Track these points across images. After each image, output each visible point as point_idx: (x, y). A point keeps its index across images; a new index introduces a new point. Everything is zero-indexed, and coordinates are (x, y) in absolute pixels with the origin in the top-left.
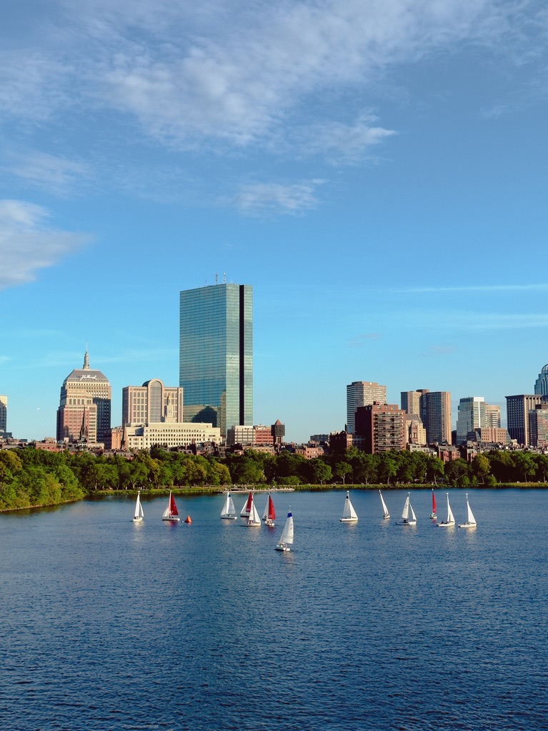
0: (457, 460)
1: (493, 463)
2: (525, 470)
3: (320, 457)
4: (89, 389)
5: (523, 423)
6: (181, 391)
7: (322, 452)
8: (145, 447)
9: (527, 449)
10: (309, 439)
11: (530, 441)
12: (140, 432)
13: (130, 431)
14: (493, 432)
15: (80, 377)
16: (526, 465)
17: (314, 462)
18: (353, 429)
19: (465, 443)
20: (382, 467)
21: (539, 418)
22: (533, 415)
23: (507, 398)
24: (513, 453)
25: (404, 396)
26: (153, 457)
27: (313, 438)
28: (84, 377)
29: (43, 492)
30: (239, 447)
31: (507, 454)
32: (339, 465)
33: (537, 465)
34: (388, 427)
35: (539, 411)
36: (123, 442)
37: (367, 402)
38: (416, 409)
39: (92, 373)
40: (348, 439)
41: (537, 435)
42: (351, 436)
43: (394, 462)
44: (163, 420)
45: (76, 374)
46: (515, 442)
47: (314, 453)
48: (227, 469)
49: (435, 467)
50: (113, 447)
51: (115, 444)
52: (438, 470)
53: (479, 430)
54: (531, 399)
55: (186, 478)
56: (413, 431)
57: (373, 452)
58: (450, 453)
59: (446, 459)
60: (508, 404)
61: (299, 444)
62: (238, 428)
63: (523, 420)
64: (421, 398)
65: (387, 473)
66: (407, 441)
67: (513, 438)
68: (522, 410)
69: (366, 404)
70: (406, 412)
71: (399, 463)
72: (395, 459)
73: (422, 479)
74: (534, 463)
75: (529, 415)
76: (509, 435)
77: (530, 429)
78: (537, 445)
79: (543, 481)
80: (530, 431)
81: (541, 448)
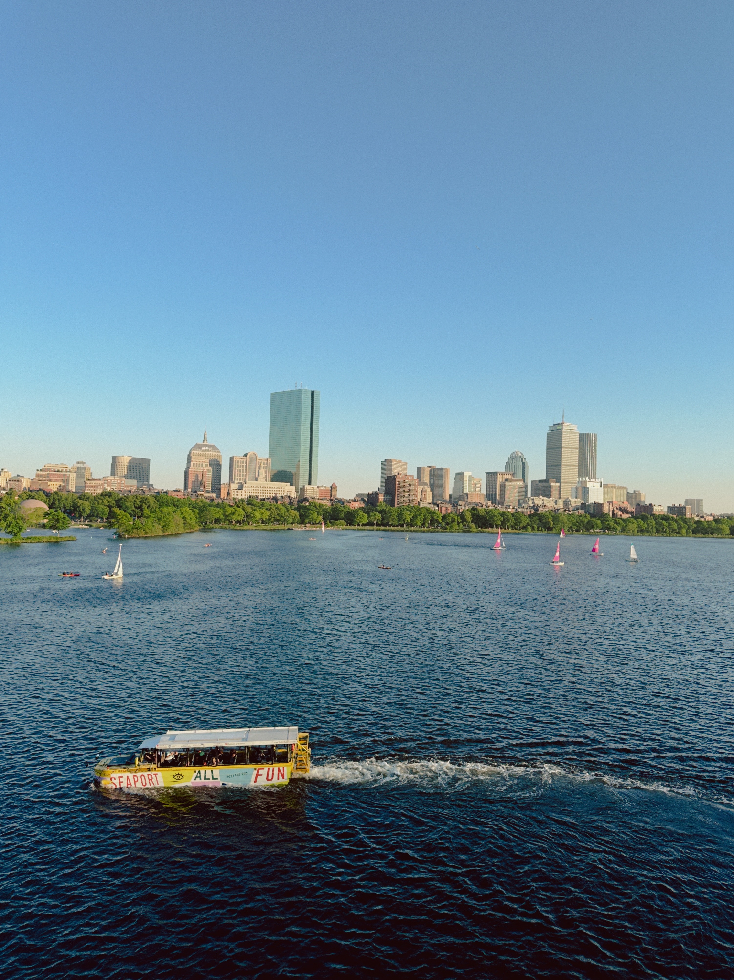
0: (451, 513)
1: (473, 515)
2: (494, 521)
3: (360, 508)
4: (206, 456)
5: (496, 491)
6: (270, 461)
7: (363, 505)
8: (244, 497)
9: (497, 507)
10: (355, 496)
11: (500, 502)
12: (241, 488)
13: (234, 486)
14: (476, 496)
15: (201, 448)
16: (495, 517)
17: (357, 511)
18: (384, 491)
19: (457, 502)
20: (400, 516)
21: (507, 487)
22: (503, 485)
23: (487, 473)
24: (488, 509)
25: (419, 470)
26: (248, 504)
27: (357, 495)
28: (203, 448)
29: (171, 524)
30: (306, 500)
31: (483, 510)
32: (371, 513)
33: (502, 518)
34: (406, 490)
35: (507, 483)
36: (228, 494)
37: (394, 473)
38: (426, 478)
39: (209, 446)
40: (380, 497)
41: (505, 498)
42: (382, 495)
43: (409, 513)
44: (256, 480)
45: (198, 446)
46: (490, 502)
47: (356, 505)
48: (298, 514)
49: (436, 518)
50: (222, 497)
51: (223, 494)
52: (437, 520)
53: (467, 494)
54: (502, 474)
55: (269, 519)
56: (424, 493)
57: (396, 506)
58: (447, 508)
59: (444, 512)
60: (487, 478)
61: (348, 499)
62: (307, 487)
63: (496, 488)
64: (431, 471)
65: (404, 520)
66: (419, 500)
67: (489, 500)
68: (496, 482)
69: (393, 474)
70: (420, 481)
71: (413, 514)
72: (410, 511)
73: (427, 525)
74: (500, 517)
75: (501, 485)
76: (486, 498)
77: (500, 494)
78: (504, 505)
79: (506, 529)
80: (500, 496)
81: (506, 507)
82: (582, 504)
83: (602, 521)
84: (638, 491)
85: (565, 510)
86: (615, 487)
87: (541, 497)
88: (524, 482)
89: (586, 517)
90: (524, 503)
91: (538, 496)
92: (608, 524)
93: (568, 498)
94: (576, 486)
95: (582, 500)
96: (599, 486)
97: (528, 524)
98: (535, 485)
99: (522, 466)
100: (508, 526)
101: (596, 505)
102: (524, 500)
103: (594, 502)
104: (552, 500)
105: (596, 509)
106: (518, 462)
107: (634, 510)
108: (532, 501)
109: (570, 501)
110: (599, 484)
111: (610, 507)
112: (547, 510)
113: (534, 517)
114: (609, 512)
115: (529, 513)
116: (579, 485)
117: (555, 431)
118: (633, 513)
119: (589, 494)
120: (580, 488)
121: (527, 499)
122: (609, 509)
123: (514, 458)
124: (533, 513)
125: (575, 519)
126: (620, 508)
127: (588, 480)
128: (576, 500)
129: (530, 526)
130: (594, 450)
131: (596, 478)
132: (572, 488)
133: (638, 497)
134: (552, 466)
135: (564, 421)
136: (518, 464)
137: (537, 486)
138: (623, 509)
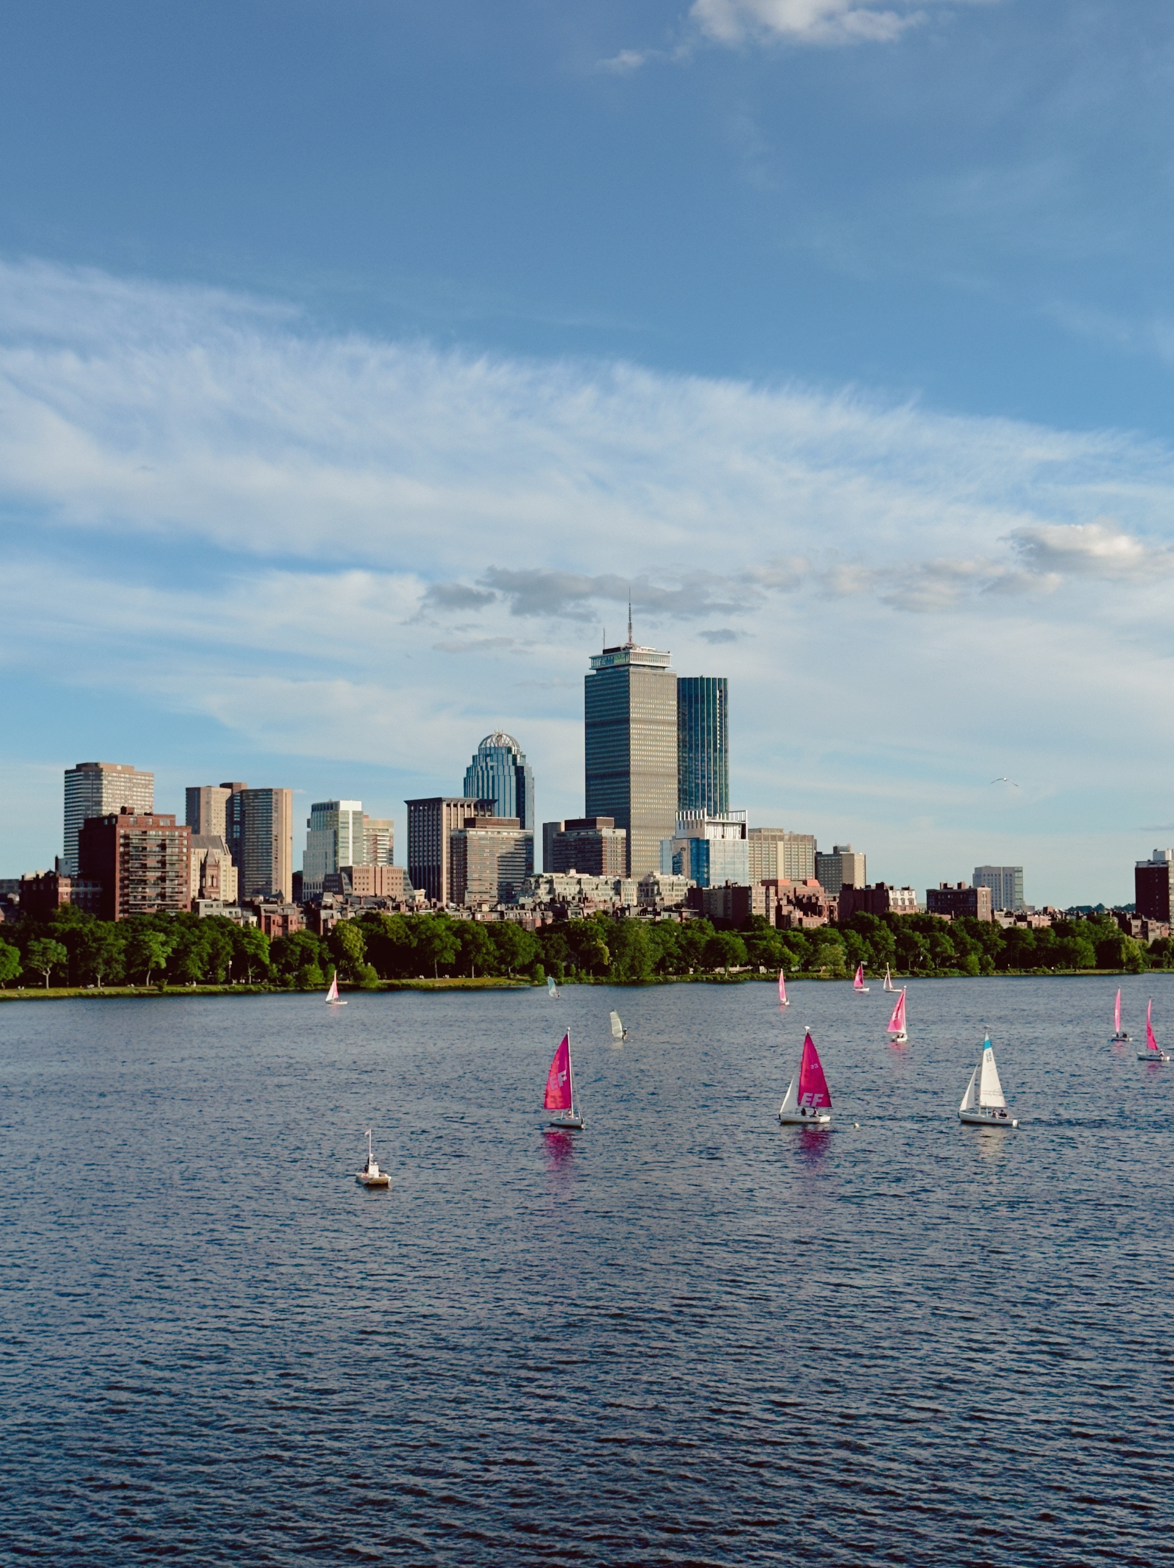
0: (299, 933)
2: (435, 953)
5: (439, 860)
9: (442, 909)
11: (451, 894)
14: (378, 875)
16: (437, 942)
18: (73, 870)
19: (318, 897)
20: (135, 949)
21: (470, 847)
22: (458, 839)
23: (409, 803)
24: (414, 917)
25: (193, 796)
31: (400, 919)
32: (36, 946)
33: (459, 942)
34: (151, 862)
35: (471, 833)
37: (110, 807)
38: (216, 824)
40: (61, 890)
41: (466, 880)
42: (68, 881)
43: (162, 937)
46: (420, 895)
49: (251, 950)
52: (256, 955)
53: (348, 871)
54: (455, 806)
56: (209, 872)
57: (119, 916)
58: (285, 918)
59: (276, 931)
60: (410, 817)
63: (439, 850)
64: (230, 802)
65: (145, 962)
66: (194, 893)
67: (417, 887)
68: (438, 830)
69: (106, 811)
70: (196, 831)
71: (175, 941)
72: (164, 931)
73: (222, 974)
74: (453, 938)
75: (452, 839)
76: (409, 881)
77: (452, 868)
78: (463, 902)
79: (469, 976)
80: (452, 873)
81: (469, 908)
82: (691, 890)
83: (747, 940)
84: (846, 849)
85: (644, 912)
86: (781, 838)
87: (573, 872)
88: (523, 827)
89: (702, 929)
90: (525, 892)
91: (564, 870)
92: (765, 949)
93: (651, 875)
94: (674, 838)
95: (692, 878)
96: (739, 835)
97: (537, 955)
98: (555, 836)
99: (514, 779)
100: (476, 966)
101: (730, 891)
102: (523, 883)
103: (724, 884)
104: (606, 883)
105: (730, 905)
106: (501, 768)
107: (835, 904)
108: (547, 886)
109: (657, 883)
110: (738, 829)
111: (767, 897)
112: (590, 911)
113: (555, 936)
114: (768, 911)
115: (539, 924)
116: (682, 833)
117: (610, 670)
118: (831, 912)
119: (711, 859)
120: (685, 844)
121: (532, 880)
122: (767, 905)
123: (490, 755)
124: (549, 921)
125: (671, 936)
126: (797, 898)
127: (706, 817)
128: (674, 878)
129: (541, 962)
130: (721, 728)
131: (727, 812)
132: (662, 842)
133: (845, 864)
134: (603, 776)
135: (633, 642)
136: (501, 773)
137: (560, 841)
138: (805, 900)
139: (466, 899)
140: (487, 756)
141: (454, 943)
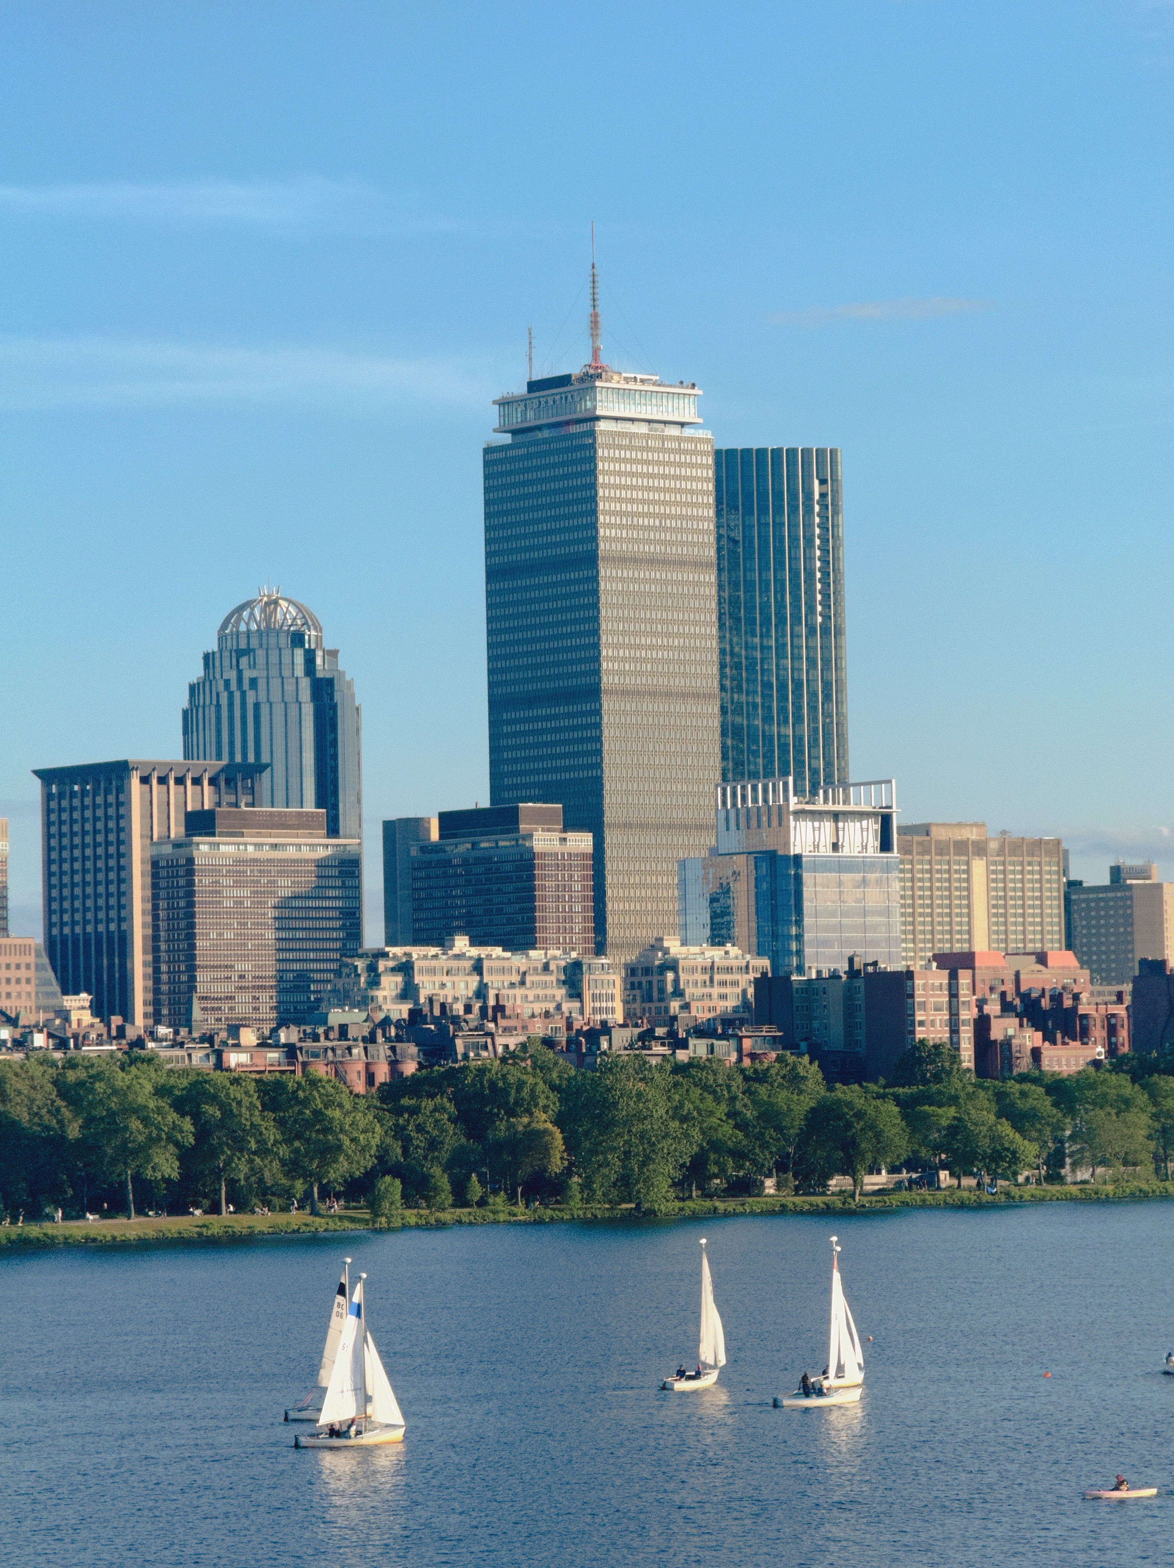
2: (126, 1152)
5: (124, 917)
9: (139, 1043)
11: (156, 1003)
16: (135, 1124)
21: (201, 882)
22: (172, 865)
23: (47, 776)
24: (71, 1064)
31: (37, 1071)
33: (187, 1124)
35: (203, 847)
41: (192, 969)
46: (79, 1007)
54: (162, 780)
60: (48, 811)
67: (69, 988)
68: (122, 842)
74: (173, 1116)
75: (155, 864)
76: (51, 974)
77: (156, 938)
78: (188, 1024)
79: (215, 1209)
80: (156, 950)
81: (209, 1039)
82: (761, 983)
83: (907, 1106)
84: (1143, 873)
85: (646, 1037)
86: (980, 849)
87: (461, 943)
88: (333, 831)
89: (794, 1080)
90: (344, 998)
91: (441, 939)
92: (956, 1129)
93: (657, 945)
94: (714, 852)
95: (760, 953)
96: (873, 843)
97: (382, 1156)
98: (414, 852)
99: (308, 710)
100: (232, 1183)
101: (860, 983)
102: (338, 973)
103: (843, 967)
104: (546, 968)
105: (861, 1017)
106: (275, 683)
107: (1120, 1011)
108: (399, 979)
109: (672, 966)
110: (874, 826)
111: (953, 995)
112: (513, 1042)
113: (428, 1104)
114: (954, 1031)
115: (382, 1074)
116: (733, 841)
117: (546, 434)
118: (1112, 1030)
119: (807, 905)
120: (741, 863)
121: (360, 964)
122: (954, 1014)
123: (248, 651)
124: (410, 1068)
125: (717, 1100)
126: (1025, 997)
127: (793, 800)
128: (715, 954)
129: (396, 1171)
130: (825, 574)
131: (845, 785)
132: (683, 864)
133: (1139, 912)
134: (532, 700)
135: (604, 361)
136: (276, 697)
137: (428, 865)
138: (1045, 1003)
139: (197, 1014)
140: (240, 653)
141: (175, 1127)
